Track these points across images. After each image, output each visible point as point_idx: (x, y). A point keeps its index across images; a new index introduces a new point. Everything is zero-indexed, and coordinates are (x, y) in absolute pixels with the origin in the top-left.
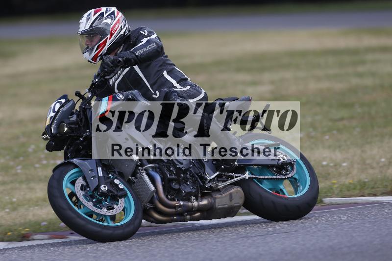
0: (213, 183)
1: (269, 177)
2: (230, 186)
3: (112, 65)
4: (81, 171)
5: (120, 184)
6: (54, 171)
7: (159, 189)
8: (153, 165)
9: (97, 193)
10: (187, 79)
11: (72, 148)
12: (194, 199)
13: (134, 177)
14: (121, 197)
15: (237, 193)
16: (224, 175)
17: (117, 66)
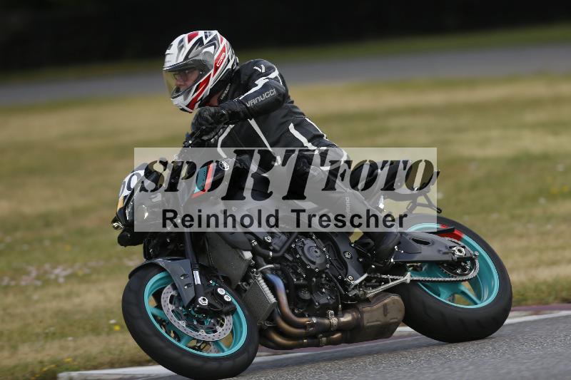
0: (359, 290)
1: (440, 279)
2: (385, 294)
3: (213, 121)
4: (169, 276)
5: (226, 294)
6: (130, 276)
7: (281, 300)
8: (272, 266)
9: (193, 309)
10: (323, 136)
11: (155, 241)
12: (332, 315)
13: (244, 283)
14: (227, 314)
15: (394, 303)
16: (375, 278)
17: (219, 122)
